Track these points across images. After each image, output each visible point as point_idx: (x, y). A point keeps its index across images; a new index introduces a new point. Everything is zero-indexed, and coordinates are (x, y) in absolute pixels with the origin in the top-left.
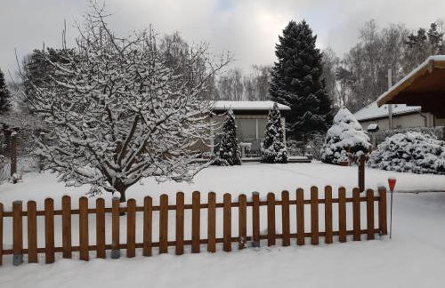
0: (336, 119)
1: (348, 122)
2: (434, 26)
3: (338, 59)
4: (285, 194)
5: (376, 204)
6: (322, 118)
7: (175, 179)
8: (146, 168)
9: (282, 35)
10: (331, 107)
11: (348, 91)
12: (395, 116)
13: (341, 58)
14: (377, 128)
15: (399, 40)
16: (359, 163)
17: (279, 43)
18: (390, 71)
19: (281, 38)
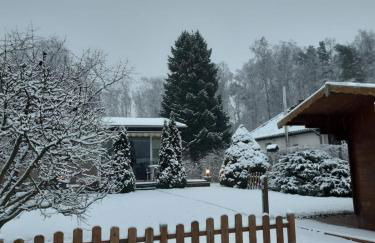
0: (234, 138)
1: (247, 142)
2: (322, 44)
3: (231, 75)
4: (195, 225)
5: (285, 230)
6: (220, 136)
7: (64, 213)
8: (27, 199)
9: (175, 48)
10: (228, 124)
11: (243, 108)
12: (292, 135)
13: (235, 73)
14: (277, 148)
15: (291, 57)
16: (263, 187)
17: (172, 56)
18: (284, 88)
19: (173, 51)
